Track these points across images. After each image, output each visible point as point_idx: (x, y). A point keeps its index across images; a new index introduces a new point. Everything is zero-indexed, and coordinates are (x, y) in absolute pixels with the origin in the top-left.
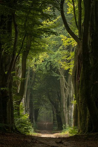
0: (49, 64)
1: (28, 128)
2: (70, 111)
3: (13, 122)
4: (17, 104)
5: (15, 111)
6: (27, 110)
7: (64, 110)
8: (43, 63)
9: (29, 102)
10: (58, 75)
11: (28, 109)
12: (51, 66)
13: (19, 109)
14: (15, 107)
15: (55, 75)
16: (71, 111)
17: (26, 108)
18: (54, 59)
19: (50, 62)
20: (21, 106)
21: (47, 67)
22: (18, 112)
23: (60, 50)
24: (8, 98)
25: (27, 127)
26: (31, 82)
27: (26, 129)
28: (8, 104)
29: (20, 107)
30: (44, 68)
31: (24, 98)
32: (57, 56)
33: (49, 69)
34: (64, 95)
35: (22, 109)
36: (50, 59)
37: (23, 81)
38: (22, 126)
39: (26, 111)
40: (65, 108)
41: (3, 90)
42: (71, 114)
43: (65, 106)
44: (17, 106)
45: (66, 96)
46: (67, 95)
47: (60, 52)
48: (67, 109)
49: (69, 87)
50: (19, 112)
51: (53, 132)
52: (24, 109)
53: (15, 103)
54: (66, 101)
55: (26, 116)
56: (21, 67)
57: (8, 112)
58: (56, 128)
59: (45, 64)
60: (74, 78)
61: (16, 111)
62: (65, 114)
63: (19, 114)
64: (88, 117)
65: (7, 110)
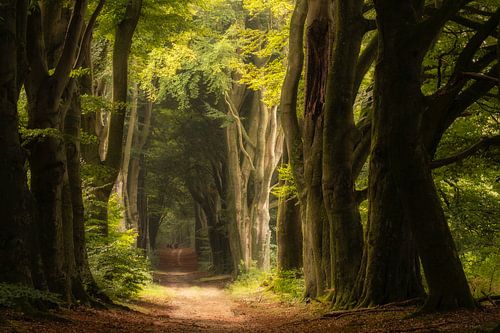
0: (197, 79)
1: (135, 278)
2: (258, 221)
3: (81, 261)
4: (99, 198)
5: (92, 221)
6: (130, 217)
7: (239, 217)
8: (176, 77)
9: (135, 194)
10: (222, 115)
11: (132, 215)
12: (202, 86)
13: (106, 215)
14: (94, 207)
15: (214, 115)
16: (261, 220)
17: (126, 212)
18: (211, 63)
19: (201, 73)
20: (114, 205)
21: (191, 88)
22: (101, 224)
23: (230, 37)
24: (58, 169)
25: (132, 273)
26: (140, 139)
27: (128, 280)
28: (59, 194)
29: (110, 208)
30: (181, 93)
31: (121, 184)
32: (220, 57)
33: (195, 95)
34: (239, 174)
35: (115, 213)
36: (199, 64)
37: (119, 110)
38: (115, 270)
39: (128, 221)
40: (242, 212)
41: (40, 136)
42: (261, 229)
43: (243, 205)
44: (99, 203)
45: (243, 177)
46: (247, 174)
47: (229, 45)
48: (245, 213)
49: (254, 149)
50: (106, 225)
51: (204, 279)
52: (122, 214)
53: (92, 192)
54: (245, 190)
55: (128, 238)
56: (111, 81)
57: (59, 225)
58: (207, 265)
59: (185, 81)
60: (287, 110)
61: (95, 220)
62: (242, 228)
63: (105, 231)
64: (371, 242)
65: (58, 216)
